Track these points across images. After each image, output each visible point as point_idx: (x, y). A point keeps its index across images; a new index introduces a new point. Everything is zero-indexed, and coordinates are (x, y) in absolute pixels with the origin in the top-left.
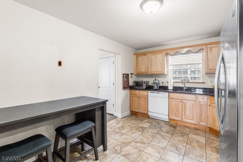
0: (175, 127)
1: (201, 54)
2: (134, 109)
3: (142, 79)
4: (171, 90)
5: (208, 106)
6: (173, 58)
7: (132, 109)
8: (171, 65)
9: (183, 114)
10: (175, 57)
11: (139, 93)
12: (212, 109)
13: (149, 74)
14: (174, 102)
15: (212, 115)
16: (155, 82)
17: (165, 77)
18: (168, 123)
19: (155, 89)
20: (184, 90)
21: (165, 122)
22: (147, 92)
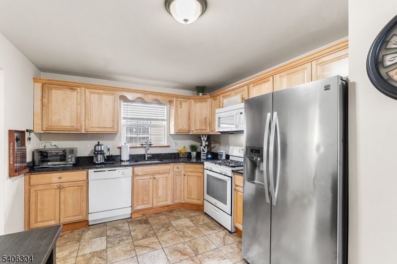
0: (146, 222)
1: (166, 107)
2: (43, 221)
3: (54, 143)
4: (127, 161)
5: (183, 176)
6: (128, 105)
7: (36, 222)
8: (124, 118)
9: (154, 196)
10: (130, 105)
11: (60, 178)
12: (187, 179)
13: (83, 131)
14: (141, 181)
15: (187, 186)
16: (98, 148)
17: (113, 139)
18: (130, 220)
19: (98, 164)
20: (146, 159)
21: (125, 221)
22: (85, 172)
